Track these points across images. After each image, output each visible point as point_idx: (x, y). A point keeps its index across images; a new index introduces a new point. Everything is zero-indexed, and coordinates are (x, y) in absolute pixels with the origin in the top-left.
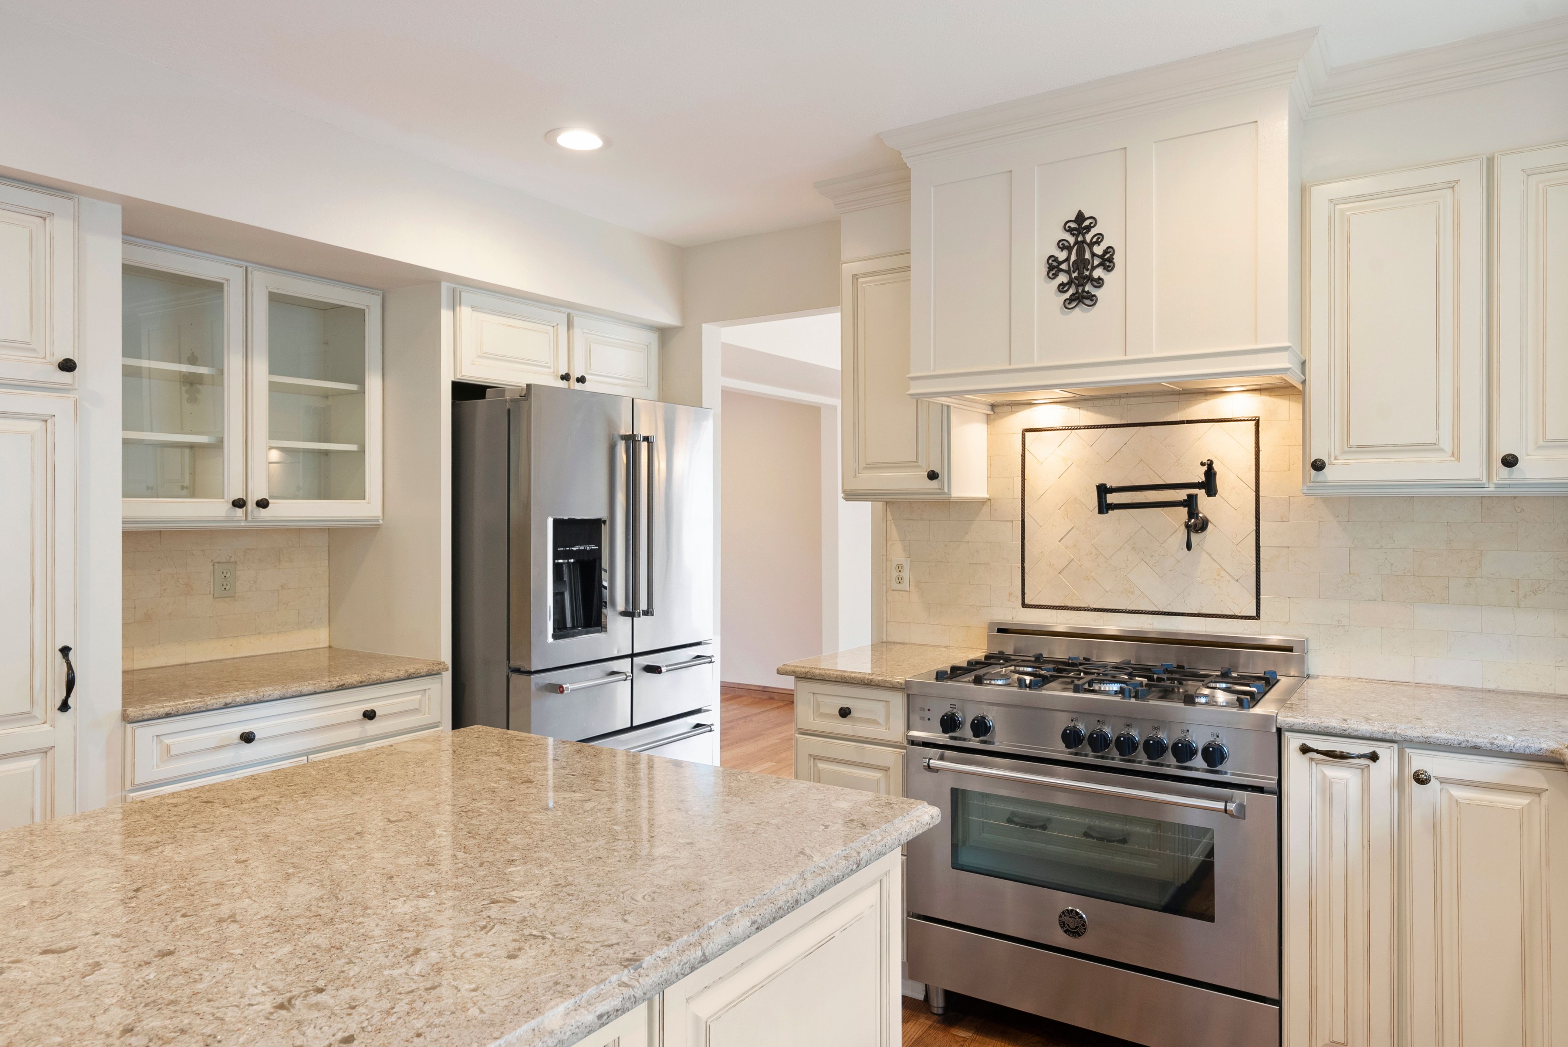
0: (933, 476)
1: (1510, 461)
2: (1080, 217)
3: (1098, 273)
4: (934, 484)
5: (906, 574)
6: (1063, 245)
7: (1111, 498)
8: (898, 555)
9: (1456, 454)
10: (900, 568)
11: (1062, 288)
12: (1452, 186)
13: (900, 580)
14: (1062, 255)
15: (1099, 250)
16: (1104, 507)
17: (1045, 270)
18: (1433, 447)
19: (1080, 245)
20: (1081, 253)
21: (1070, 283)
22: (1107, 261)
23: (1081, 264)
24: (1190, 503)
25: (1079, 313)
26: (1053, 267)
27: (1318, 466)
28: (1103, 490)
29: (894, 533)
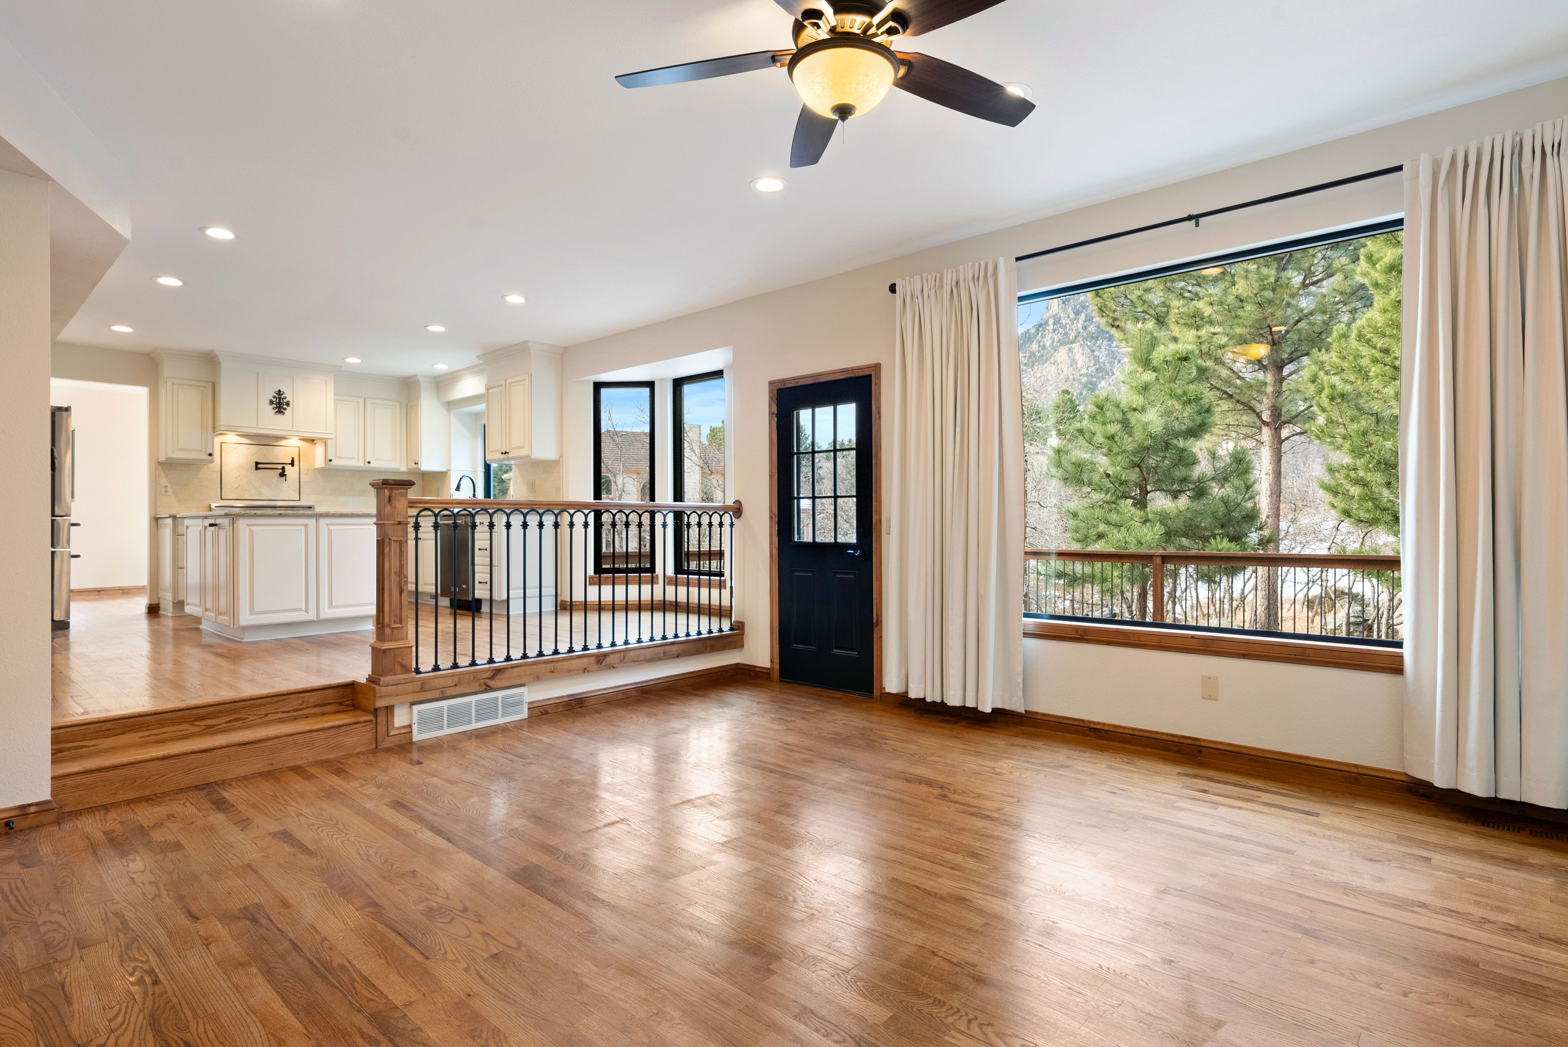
0: (210, 455)
1: (369, 463)
2: (279, 391)
3: (285, 406)
4: (210, 457)
5: (169, 489)
6: (274, 397)
7: (260, 466)
8: (164, 481)
9: (358, 460)
10: (166, 487)
11: (274, 408)
12: (358, 402)
13: (166, 491)
14: (274, 400)
15: (285, 401)
16: (257, 468)
17: (268, 402)
18: (353, 458)
19: (280, 399)
20: (280, 400)
21: (277, 407)
22: (288, 404)
23: (280, 403)
24: (283, 468)
25: (279, 416)
26: (271, 402)
27: (330, 461)
28: (257, 463)
29: (162, 474)
